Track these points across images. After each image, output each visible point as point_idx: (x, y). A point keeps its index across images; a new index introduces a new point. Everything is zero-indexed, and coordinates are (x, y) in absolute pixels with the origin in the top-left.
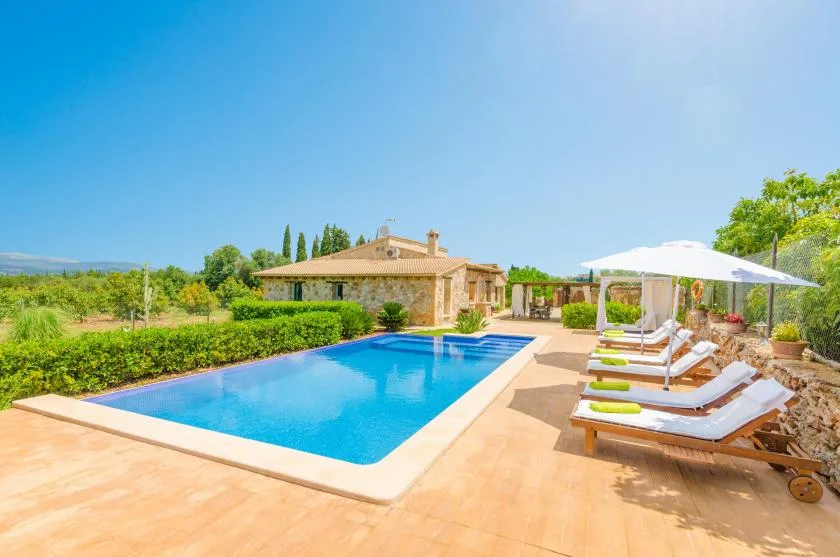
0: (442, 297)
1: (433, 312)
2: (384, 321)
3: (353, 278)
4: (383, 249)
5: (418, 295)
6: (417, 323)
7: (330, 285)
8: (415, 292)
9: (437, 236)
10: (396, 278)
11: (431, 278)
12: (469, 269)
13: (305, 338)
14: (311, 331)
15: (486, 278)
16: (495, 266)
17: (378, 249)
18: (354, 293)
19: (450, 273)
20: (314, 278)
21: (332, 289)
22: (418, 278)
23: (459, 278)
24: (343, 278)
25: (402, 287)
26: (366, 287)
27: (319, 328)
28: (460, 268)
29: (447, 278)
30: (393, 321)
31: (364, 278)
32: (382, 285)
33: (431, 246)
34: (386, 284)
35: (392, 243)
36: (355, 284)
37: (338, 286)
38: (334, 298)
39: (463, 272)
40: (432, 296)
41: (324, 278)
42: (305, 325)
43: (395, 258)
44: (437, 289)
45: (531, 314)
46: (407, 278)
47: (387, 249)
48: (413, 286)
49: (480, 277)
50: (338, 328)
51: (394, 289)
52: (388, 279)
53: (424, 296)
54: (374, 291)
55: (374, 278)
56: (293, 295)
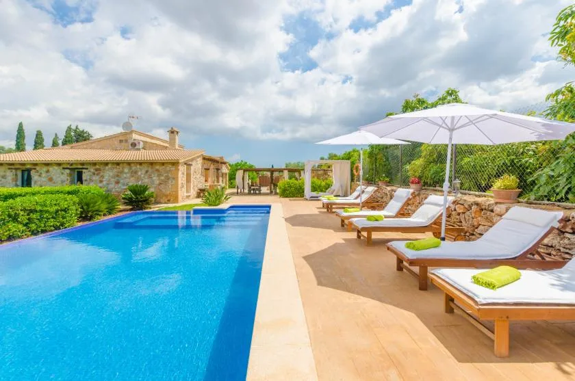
0: (185, 179)
1: (177, 192)
2: (129, 201)
3: (94, 164)
4: (126, 141)
5: (163, 178)
6: (162, 201)
7: (68, 171)
8: (159, 176)
9: (177, 132)
10: (141, 164)
11: (175, 164)
12: (204, 159)
13: (26, 225)
14: (33, 216)
15: (216, 165)
16: (222, 158)
17: (121, 141)
18: (96, 178)
19: (192, 160)
20: (47, 164)
21: (70, 175)
22: (163, 164)
23: (198, 165)
24: (83, 164)
25: (147, 172)
26: (108, 174)
27: (47, 212)
28: (198, 157)
29: (188, 165)
30: (139, 201)
31: (106, 164)
32: (126, 170)
33: (172, 141)
34: (131, 169)
35: (135, 136)
36: (97, 170)
37: (77, 172)
38: (72, 182)
39: (200, 161)
40: (176, 178)
41: (59, 164)
42: (24, 210)
43: (139, 149)
44: (180, 173)
46: (152, 164)
47: (131, 141)
48: (157, 170)
49: (212, 165)
50: (74, 210)
51: (139, 173)
52: (132, 165)
53: (168, 179)
54: (118, 176)
55: (118, 164)
56: (19, 182)
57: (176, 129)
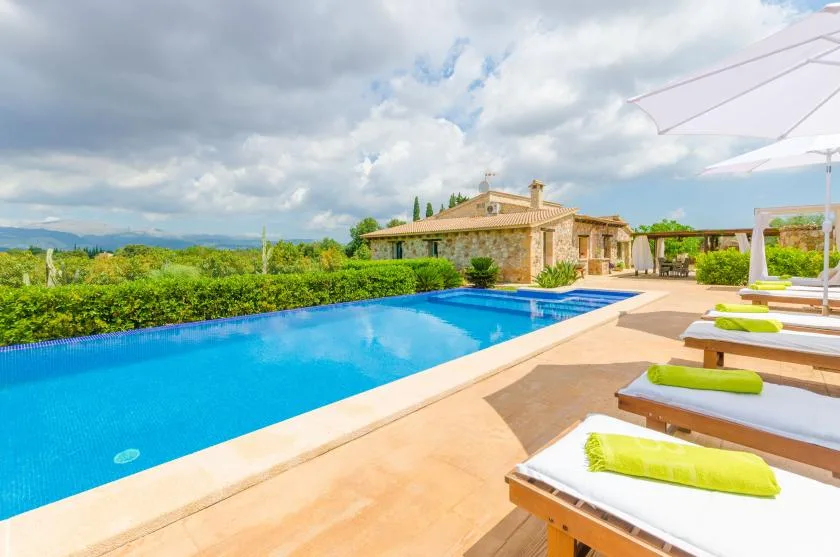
0: (541, 250)
1: (529, 269)
2: (472, 278)
3: (446, 234)
4: (483, 205)
5: (512, 249)
6: (512, 279)
7: (426, 243)
8: (508, 246)
9: (541, 186)
10: (488, 232)
11: (526, 229)
12: (577, 220)
13: (371, 292)
14: (376, 284)
15: (603, 230)
16: (615, 218)
17: (478, 206)
18: (448, 250)
19: (555, 223)
20: (412, 237)
21: (428, 246)
22: (512, 230)
23: (565, 231)
24: (437, 235)
25: (495, 242)
26: (459, 244)
27: (386, 281)
28: (565, 218)
29: (547, 231)
30: (480, 278)
31: (456, 234)
32: (474, 240)
33: (534, 200)
34: (478, 238)
35: (492, 198)
36: (449, 241)
37: (433, 241)
38: (430, 255)
39: (569, 224)
40: (527, 250)
41: (420, 236)
42: (370, 278)
43: (495, 214)
44: (533, 243)
45: (661, 271)
46: (500, 231)
47: (487, 205)
48: (506, 239)
49: (594, 230)
50: (412, 281)
51: (487, 244)
52: (480, 234)
53: (518, 251)
54: (467, 247)
55: (466, 233)
56: (395, 255)
57: (539, 182)
